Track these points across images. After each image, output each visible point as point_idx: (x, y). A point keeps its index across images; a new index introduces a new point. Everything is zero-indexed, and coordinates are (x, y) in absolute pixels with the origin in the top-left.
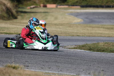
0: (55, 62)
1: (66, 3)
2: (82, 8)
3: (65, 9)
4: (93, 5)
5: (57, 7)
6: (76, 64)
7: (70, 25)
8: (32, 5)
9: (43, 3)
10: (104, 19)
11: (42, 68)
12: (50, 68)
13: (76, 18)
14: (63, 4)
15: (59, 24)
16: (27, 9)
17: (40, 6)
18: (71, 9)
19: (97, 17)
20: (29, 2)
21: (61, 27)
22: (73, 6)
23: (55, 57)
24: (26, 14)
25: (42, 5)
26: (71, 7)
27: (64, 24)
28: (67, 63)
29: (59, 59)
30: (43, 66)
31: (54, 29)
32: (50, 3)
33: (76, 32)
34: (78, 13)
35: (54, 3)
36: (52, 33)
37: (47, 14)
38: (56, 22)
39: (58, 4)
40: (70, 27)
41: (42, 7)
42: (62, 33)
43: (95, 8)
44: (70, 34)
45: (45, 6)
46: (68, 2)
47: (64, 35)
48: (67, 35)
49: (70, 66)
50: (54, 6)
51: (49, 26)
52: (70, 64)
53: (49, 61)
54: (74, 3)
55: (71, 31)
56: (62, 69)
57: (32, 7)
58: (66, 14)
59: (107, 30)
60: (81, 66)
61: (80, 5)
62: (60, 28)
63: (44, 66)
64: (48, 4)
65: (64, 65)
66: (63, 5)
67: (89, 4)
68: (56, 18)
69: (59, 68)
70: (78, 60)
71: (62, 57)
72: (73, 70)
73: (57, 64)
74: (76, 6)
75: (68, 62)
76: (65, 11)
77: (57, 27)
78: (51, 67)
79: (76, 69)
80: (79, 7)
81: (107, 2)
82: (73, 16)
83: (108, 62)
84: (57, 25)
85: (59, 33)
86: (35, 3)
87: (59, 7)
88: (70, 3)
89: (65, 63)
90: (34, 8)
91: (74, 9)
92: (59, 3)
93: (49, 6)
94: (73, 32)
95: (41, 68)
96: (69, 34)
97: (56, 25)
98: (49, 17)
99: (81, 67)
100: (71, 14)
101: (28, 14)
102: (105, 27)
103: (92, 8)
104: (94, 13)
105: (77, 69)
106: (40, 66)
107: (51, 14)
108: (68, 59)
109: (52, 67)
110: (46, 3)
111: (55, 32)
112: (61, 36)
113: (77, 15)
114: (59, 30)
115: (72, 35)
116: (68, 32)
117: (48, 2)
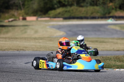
0: (29, 80)
1: (47, 15)
2: (65, 20)
3: (46, 21)
4: (77, 16)
5: (37, 19)
8: (11, 18)
9: (23, 16)
10: (89, 31)
13: (58, 31)
14: (44, 16)
15: (39, 38)
16: (5, 22)
17: (19, 19)
18: (53, 21)
19: (81, 29)
20: (7, 15)
21: (41, 41)
22: (55, 17)
24: (3, 28)
25: (21, 18)
26: (52, 19)
27: (44, 38)
29: (34, 76)
31: (32, 44)
32: (30, 16)
34: (60, 25)
35: (34, 16)
36: (30, 48)
37: (26, 27)
38: (36, 36)
39: (38, 16)
40: (51, 40)
41: (21, 20)
42: (41, 48)
43: (79, 20)
44: (49, 49)
45: (24, 19)
46: (49, 14)
47: (43, 49)
48: (47, 50)
50: (34, 18)
51: (27, 40)
54: (56, 15)
55: (51, 45)
57: (10, 20)
58: (48, 27)
59: (91, 43)
61: (63, 16)
62: (40, 43)
64: (27, 16)
67: (73, 15)
68: (36, 32)
70: (55, 76)
74: (59, 17)
75: (44, 79)
76: (47, 24)
77: (37, 41)
80: (61, 19)
81: (92, 13)
82: (54, 29)
83: (88, 79)
84: (37, 39)
85: (38, 48)
86: (13, 15)
87: (40, 19)
88: (51, 15)
90: (12, 21)
91: (55, 21)
92: (40, 15)
93: (29, 18)
94: (53, 47)
96: (49, 48)
97: (35, 39)
98: (29, 31)
100: (53, 27)
101: (6, 28)
102: (89, 40)
103: (75, 20)
104: (77, 26)
107: (31, 27)
110: (25, 16)
111: (34, 47)
112: (40, 51)
113: (59, 28)
114: (38, 44)
115: (52, 50)
116: (48, 47)
117: (28, 14)
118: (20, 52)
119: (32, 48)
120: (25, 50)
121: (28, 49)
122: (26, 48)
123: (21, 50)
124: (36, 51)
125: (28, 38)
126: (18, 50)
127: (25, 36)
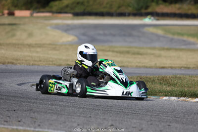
0: (28, 110)
1: (47, 9)
2: (76, 17)
3: (45, 18)
5: (32, 15)
6: (65, 115)
7: (54, 46)
9: (8, 9)
11: (7, 122)
12: (19, 121)
13: (65, 34)
14: (42, 10)
15: (36, 44)
17: (3, 14)
21: (39, 50)
22: (60, 13)
23: (29, 102)
25: (6, 12)
26: (55, 15)
27: (44, 44)
28: (49, 113)
30: (8, 118)
31: (26, 54)
32: (21, 9)
33: (64, 58)
34: (68, 25)
35: (28, 9)
36: (23, 60)
37: (14, 27)
38: (30, 41)
39: (34, 10)
40: (54, 49)
41: (6, 15)
42: (40, 61)
43: (98, 17)
44: (54, 63)
45: (11, 14)
46: (51, 7)
47: (44, 63)
48: (50, 64)
49: (55, 117)
50: (27, 13)
51: (18, 48)
52: (54, 114)
53: (18, 110)
54: (62, 9)
55: (56, 57)
56: (40, 122)
58: (48, 28)
59: (119, 54)
60: (74, 118)
61: (72, 11)
62: (37, 52)
63: (10, 119)
64: (16, 10)
65: (45, 116)
66: (43, 12)
68: (30, 35)
69: (35, 122)
71: (41, 101)
72: (61, 124)
73: (32, 114)
74: (66, 13)
76: (46, 22)
78: (21, 120)
79: (65, 122)
80: (70, 15)
84: (33, 47)
85: (35, 61)
87: (35, 15)
88: (54, 9)
89: (46, 113)
91: (61, 19)
92: (36, 8)
93: (18, 13)
94: (59, 59)
95: (5, 121)
96: (52, 61)
97: (30, 46)
98: (18, 33)
99: (73, 120)
100: (57, 27)
105: (67, 123)
106: (2, 118)
107: (22, 27)
108: (52, 105)
109: (23, 120)
110: (12, 9)
111: (29, 58)
113: (67, 29)
114: (35, 54)
115: (58, 64)
116: (51, 59)
117: (17, 6)
118: (7, 66)
119: (26, 61)
120: (16, 64)
121: (19, 61)
122: (17, 60)
123: (8, 63)
124: (33, 65)
125: (18, 44)
126: (4, 64)
127: (13, 40)
